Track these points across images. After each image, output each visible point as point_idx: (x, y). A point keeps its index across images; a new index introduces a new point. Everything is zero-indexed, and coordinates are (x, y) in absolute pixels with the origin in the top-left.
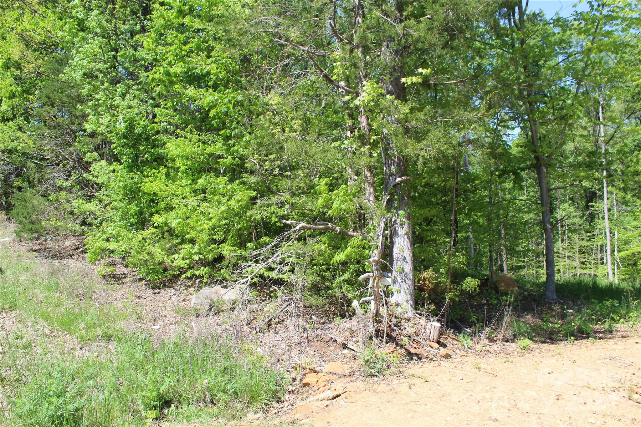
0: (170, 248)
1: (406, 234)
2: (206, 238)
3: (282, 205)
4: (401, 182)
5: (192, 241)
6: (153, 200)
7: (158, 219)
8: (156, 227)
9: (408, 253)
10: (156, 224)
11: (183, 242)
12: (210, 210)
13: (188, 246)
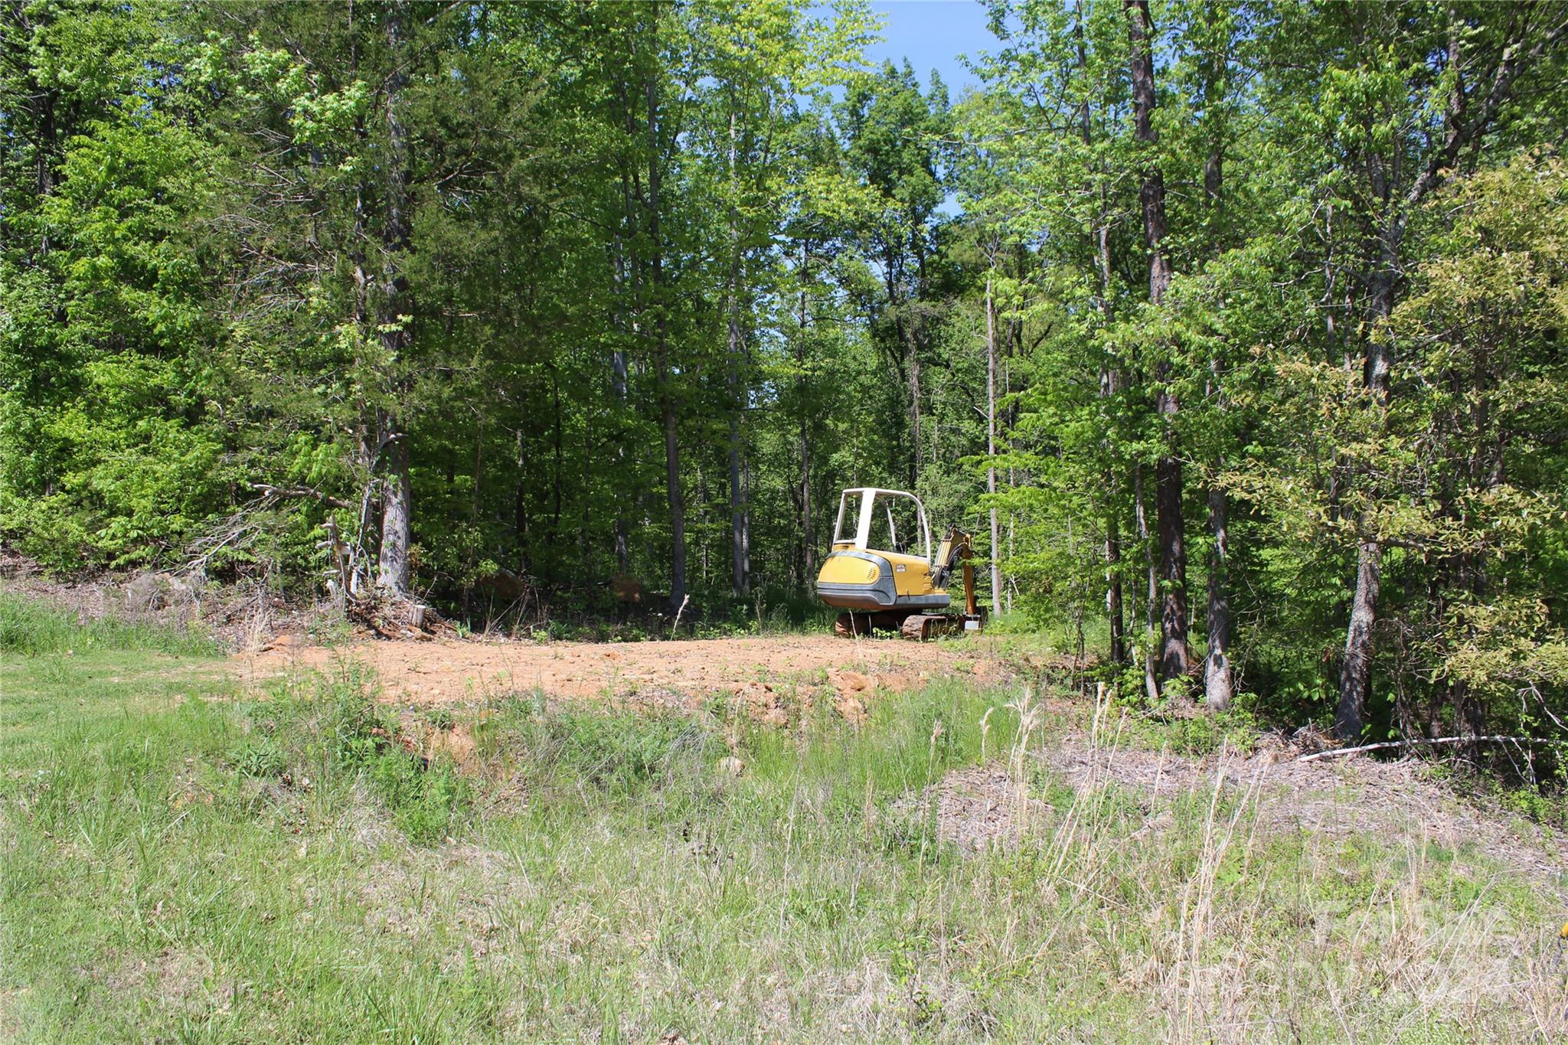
0: (92, 522)
1: (400, 503)
2: (150, 508)
3: (252, 464)
4: (396, 439)
5: (130, 513)
6: (66, 448)
7: (71, 479)
8: (68, 492)
9: (400, 526)
10: (68, 487)
11: (113, 512)
12: (155, 467)
13: (122, 519)
